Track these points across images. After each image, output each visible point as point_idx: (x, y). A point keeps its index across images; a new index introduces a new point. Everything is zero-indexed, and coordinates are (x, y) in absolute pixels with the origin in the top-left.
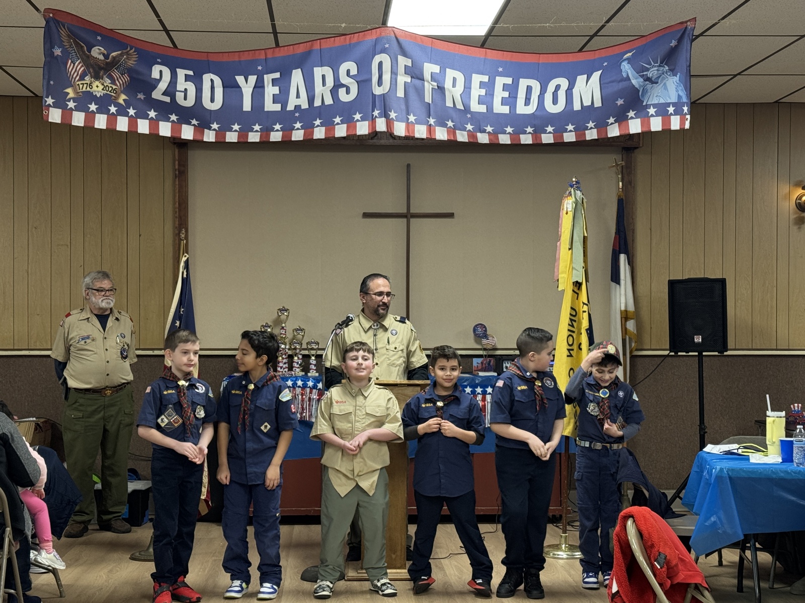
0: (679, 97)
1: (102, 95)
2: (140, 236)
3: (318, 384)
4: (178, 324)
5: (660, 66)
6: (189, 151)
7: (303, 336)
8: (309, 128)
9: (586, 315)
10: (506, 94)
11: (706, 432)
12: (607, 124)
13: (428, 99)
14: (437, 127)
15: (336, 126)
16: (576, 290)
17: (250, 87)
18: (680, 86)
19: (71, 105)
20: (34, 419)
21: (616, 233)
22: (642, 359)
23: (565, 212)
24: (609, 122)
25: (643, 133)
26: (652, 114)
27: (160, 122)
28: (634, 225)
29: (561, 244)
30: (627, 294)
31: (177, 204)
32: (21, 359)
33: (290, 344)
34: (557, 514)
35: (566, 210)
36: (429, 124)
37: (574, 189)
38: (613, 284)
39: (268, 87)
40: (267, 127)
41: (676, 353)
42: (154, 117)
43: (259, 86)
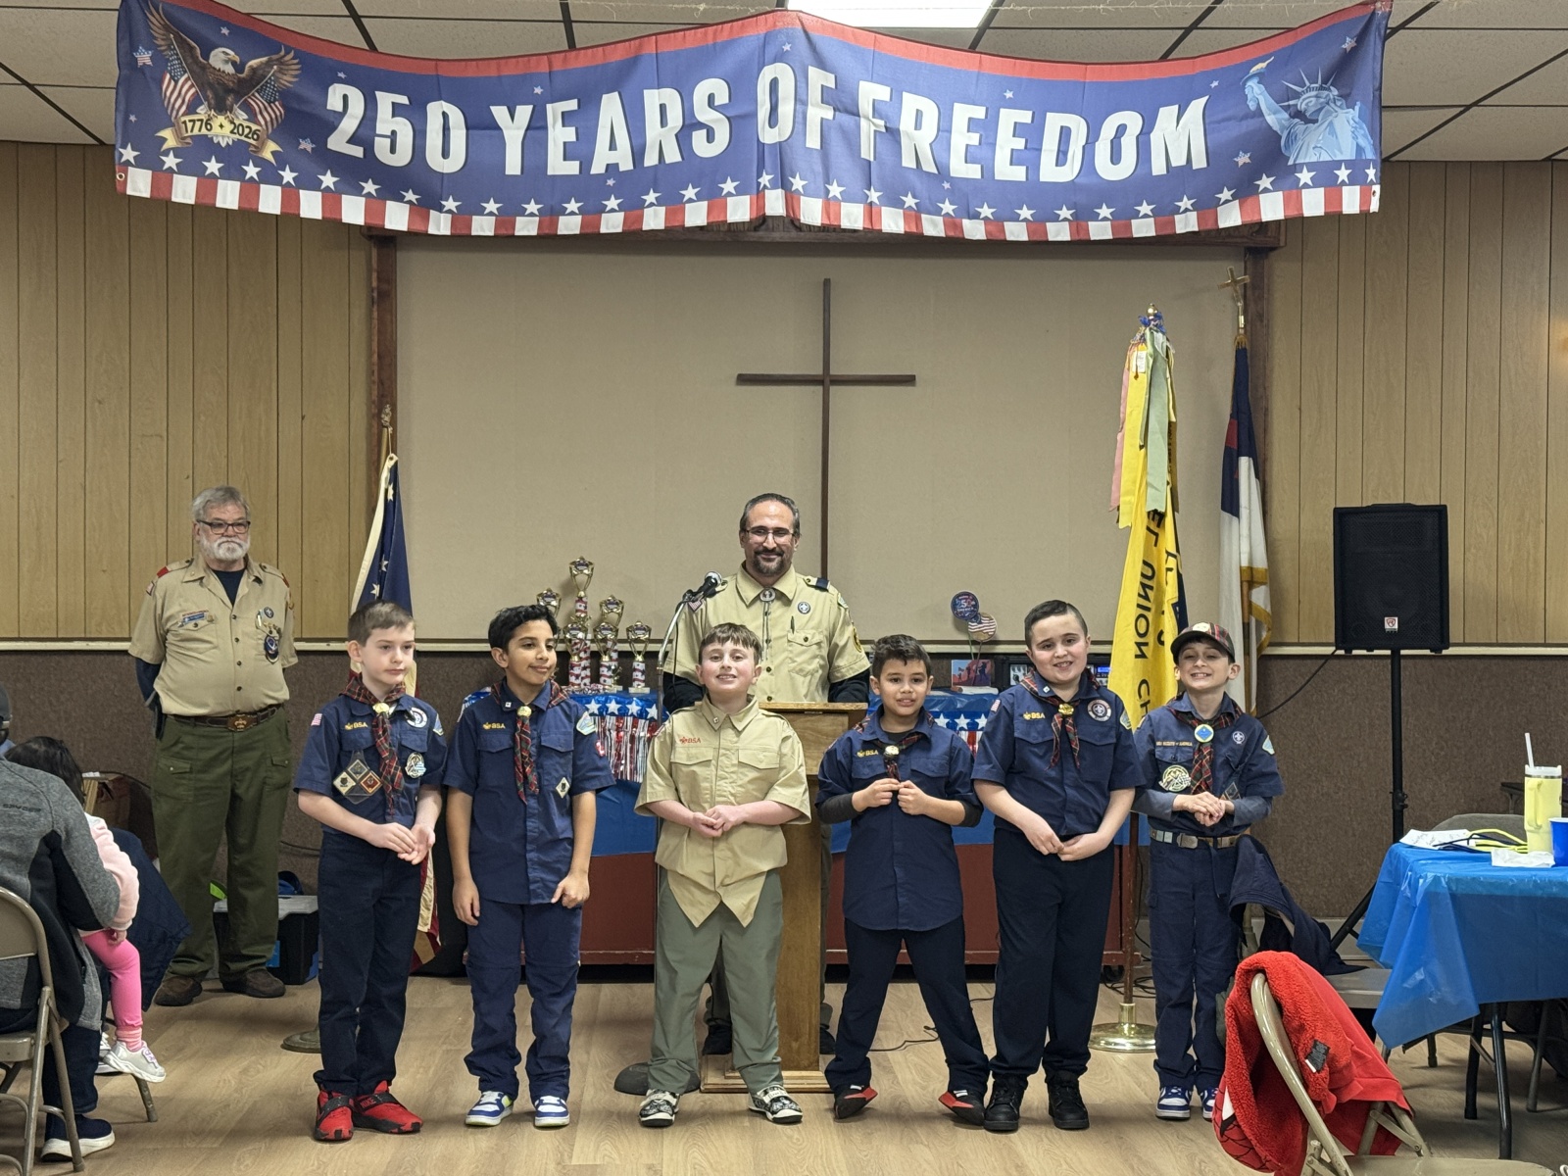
0: (1360, 149)
1: (231, 143)
2: (303, 418)
3: (648, 710)
4: (376, 590)
5: (1321, 88)
6: (398, 254)
7: (620, 615)
8: (633, 207)
9: (1172, 577)
10: (1020, 143)
11: (1406, 806)
12: (1218, 203)
13: (867, 152)
14: (883, 208)
15: (687, 205)
16: (1153, 527)
17: (519, 128)
18: (1361, 128)
19: (171, 161)
20: (97, 774)
21: (1231, 416)
22: (1281, 663)
23: (1132, 374)
24: (1220, 199)
25: (1286, 220)
26: (1305, 183)
27: (344, 196)
28: (1267, 400)
29: (1126, 437)
30: (1253, 536)
31: (376, 356)
32: (71, 658)
33: (595, 630)
34: (1114, 963)
35: (1134, 370)
36: (869, 201)
37: (1150, 329)
38: (1226, 516)
39: (554, 127)
40: (552, 208)
41: (1348, 650)
42: (332, 187)
43: (537, 127)
